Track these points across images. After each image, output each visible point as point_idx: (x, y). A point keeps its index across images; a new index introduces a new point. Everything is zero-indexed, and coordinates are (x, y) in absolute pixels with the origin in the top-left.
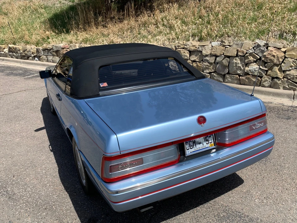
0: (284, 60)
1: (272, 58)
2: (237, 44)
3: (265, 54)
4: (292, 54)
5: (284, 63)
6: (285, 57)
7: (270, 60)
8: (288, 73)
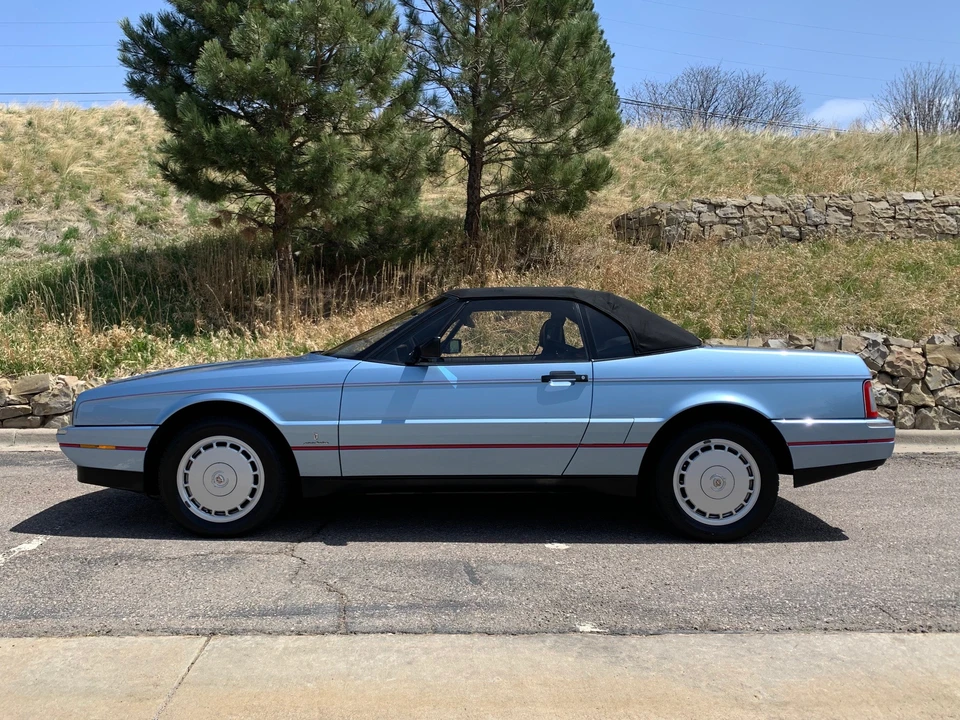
0: (927, 369)
1: (907, 366)
2: (826, 343)
3: (889, 359)
4: (939, 358)
5: (930, 376)
6: (928, 365)
7: (904, 370)
8: (941, 394)
